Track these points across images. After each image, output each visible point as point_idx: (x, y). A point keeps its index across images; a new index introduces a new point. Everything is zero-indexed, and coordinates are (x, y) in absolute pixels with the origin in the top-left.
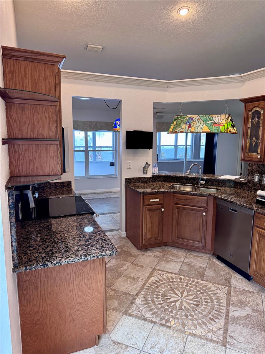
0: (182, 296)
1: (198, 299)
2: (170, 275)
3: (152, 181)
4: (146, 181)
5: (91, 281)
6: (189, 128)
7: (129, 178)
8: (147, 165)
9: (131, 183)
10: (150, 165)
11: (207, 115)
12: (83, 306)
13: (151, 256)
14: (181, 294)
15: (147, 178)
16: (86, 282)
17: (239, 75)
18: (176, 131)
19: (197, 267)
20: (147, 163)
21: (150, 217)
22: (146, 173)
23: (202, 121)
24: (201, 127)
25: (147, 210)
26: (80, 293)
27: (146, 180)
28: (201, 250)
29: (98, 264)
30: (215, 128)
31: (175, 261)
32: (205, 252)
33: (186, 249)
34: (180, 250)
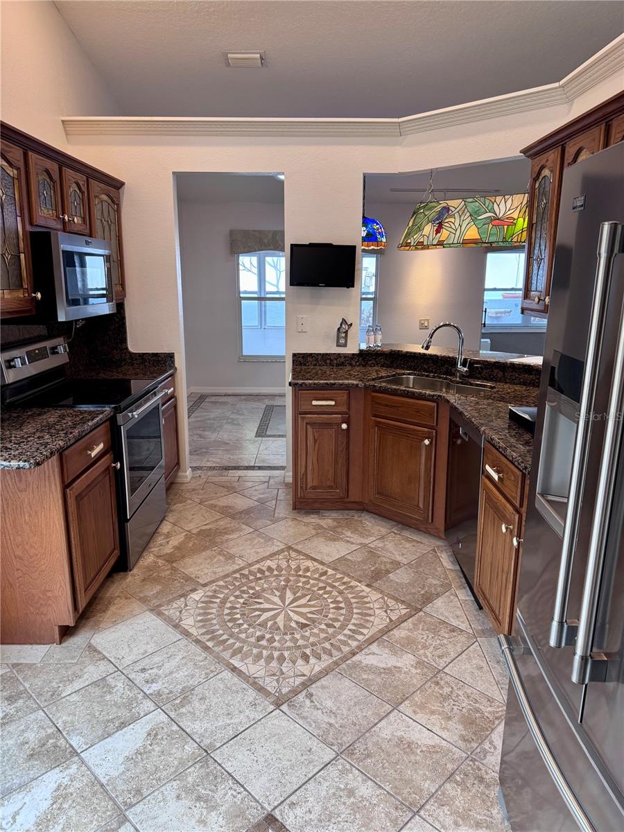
1: (316, 616)
2: (309, 563)
3: (358, 364)
4: (343, 362)
6: (436, 234)
7: (300, 354)
8: (343, 326)
9: (305, 365)
10: (351, 324)
11: (482, 199)
12: (26, 563)
15: (345, 356)
17: (556, 85)
18: (409, 241)
19: (385, 560)
20: (344, 321)
21: (315, 441)
22: (345, 345)
23: (468, 214)
24: (462, 231)
25: (307, 423)
27: (343, 360)
30: (494, 230)
31: (348, 541)
33: (399, 522)
34: (384, 523)
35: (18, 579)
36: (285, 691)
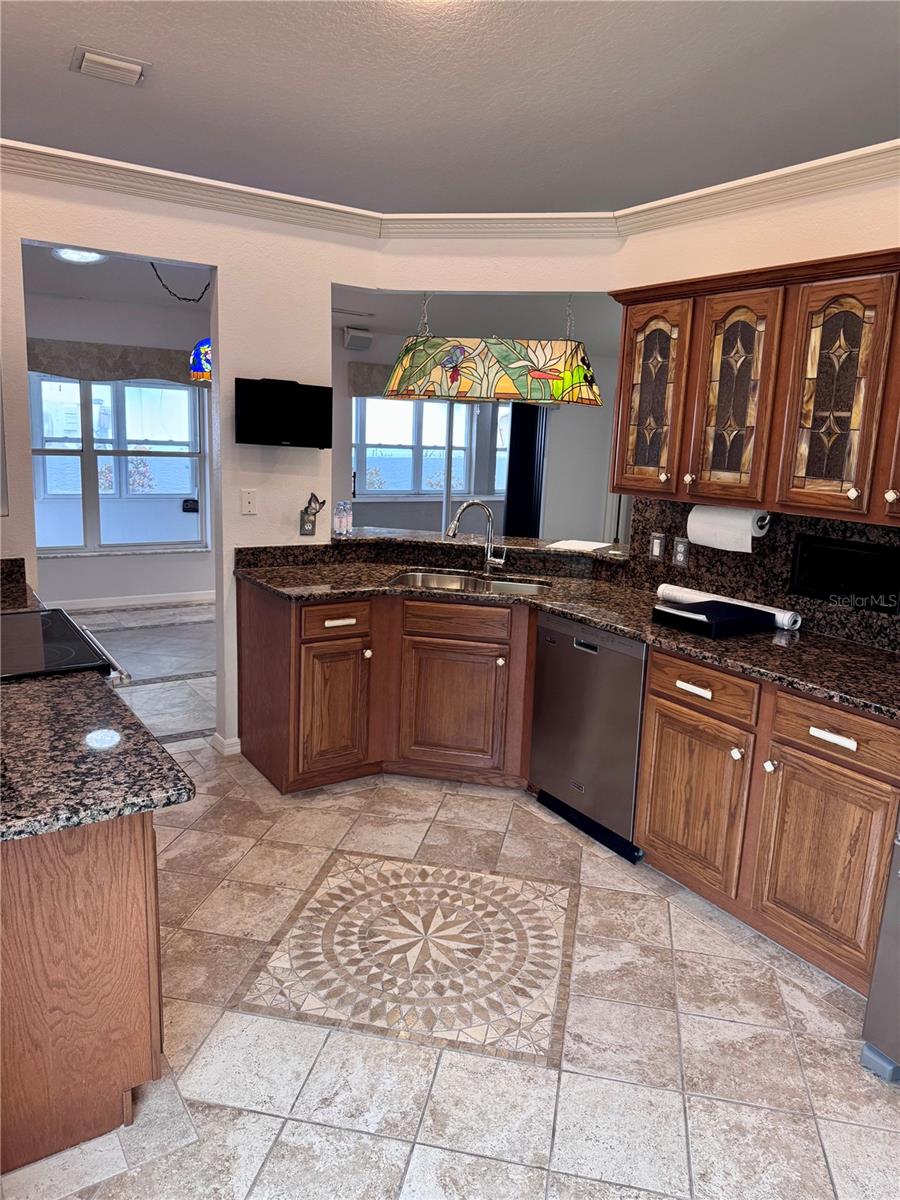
0: (426, 927)
1: (476, 934)
2: (388, 867)
3: (332, 560)
4: (311, 559)
5: (99, 903)
6: (452, 382)
7: (248, 549)
8: (313, 505)
9: (256, 565)
10: (324, 502)
11: (510, 341)
12: (72, 991)
13: (326, 811)
14: (423, 922)
15: (315, 548)
16: (80, 907)
17: (610, 214)
18: (411, 388)
19: (478, 833)
20: (314, 498)
21: (326, 681)
22: (312, 533)
23: (494, 360)
24: (491, 381)
25: (314, 656)
26: (59, 949)
27: (311, 555)
28: (491, 780)
29: (126, 841)
30: (536, 384)
31: (407, 821)
32: (501, 785)
33: (443, 780)
34: (424, 785)
35: (52, 1028)
36: (545, 1044)
